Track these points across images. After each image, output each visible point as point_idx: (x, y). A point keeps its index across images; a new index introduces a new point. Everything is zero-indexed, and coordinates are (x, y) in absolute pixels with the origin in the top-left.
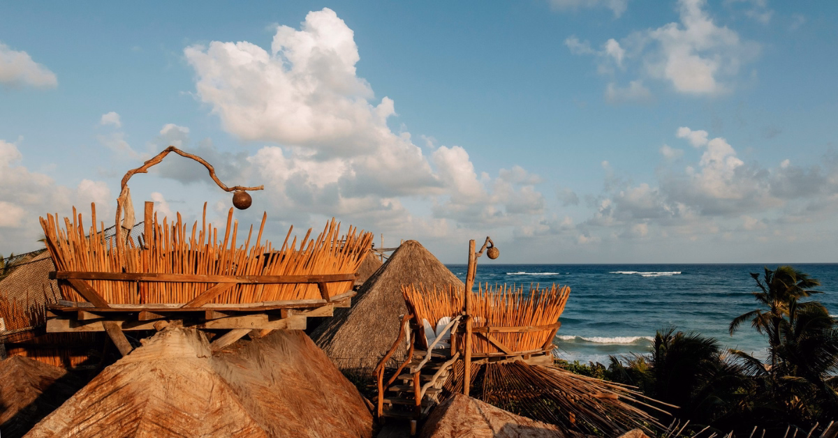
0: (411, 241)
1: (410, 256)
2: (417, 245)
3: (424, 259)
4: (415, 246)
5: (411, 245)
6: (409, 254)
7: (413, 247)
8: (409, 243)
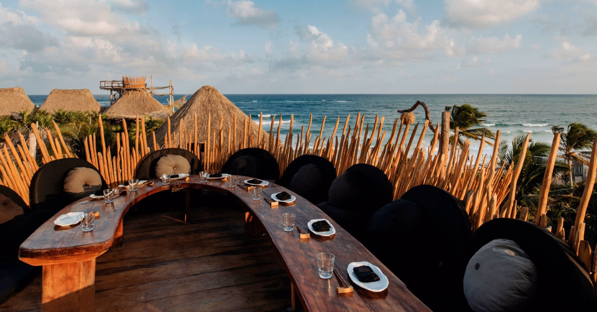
0: (208, 87)
1: (209, 100)
2: (213, 90)
3: (221, 103)
4: (212, 91)
5: (208, 90)
6: (207, 99)
7: (210, 92)
8: (207, 89)
